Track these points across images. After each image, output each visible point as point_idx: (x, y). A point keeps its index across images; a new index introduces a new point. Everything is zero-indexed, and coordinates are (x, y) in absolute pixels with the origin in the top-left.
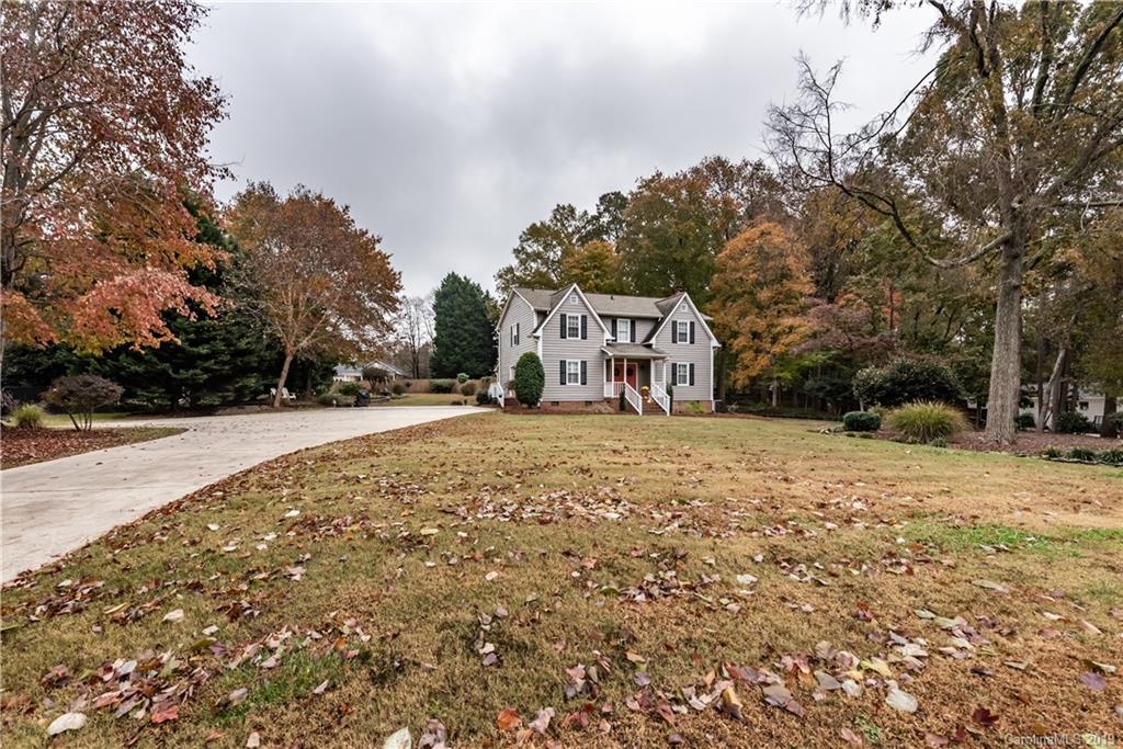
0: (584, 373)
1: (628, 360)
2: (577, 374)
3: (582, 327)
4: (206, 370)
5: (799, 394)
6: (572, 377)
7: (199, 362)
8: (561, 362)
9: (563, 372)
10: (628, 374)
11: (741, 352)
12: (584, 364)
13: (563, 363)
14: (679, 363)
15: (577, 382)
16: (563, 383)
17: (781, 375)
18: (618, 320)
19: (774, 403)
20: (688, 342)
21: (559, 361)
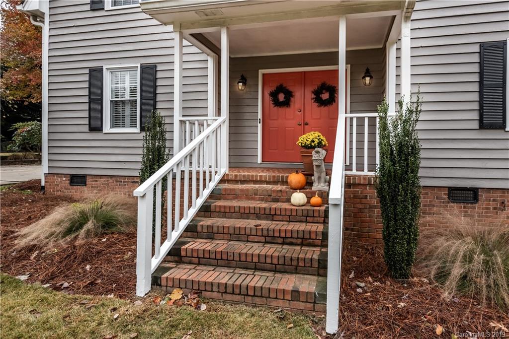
8: (91, 71)
9: (95, 99)
12: (150, 73)
13: (96, 75)
16: (96, 127)
21: (87, 71)
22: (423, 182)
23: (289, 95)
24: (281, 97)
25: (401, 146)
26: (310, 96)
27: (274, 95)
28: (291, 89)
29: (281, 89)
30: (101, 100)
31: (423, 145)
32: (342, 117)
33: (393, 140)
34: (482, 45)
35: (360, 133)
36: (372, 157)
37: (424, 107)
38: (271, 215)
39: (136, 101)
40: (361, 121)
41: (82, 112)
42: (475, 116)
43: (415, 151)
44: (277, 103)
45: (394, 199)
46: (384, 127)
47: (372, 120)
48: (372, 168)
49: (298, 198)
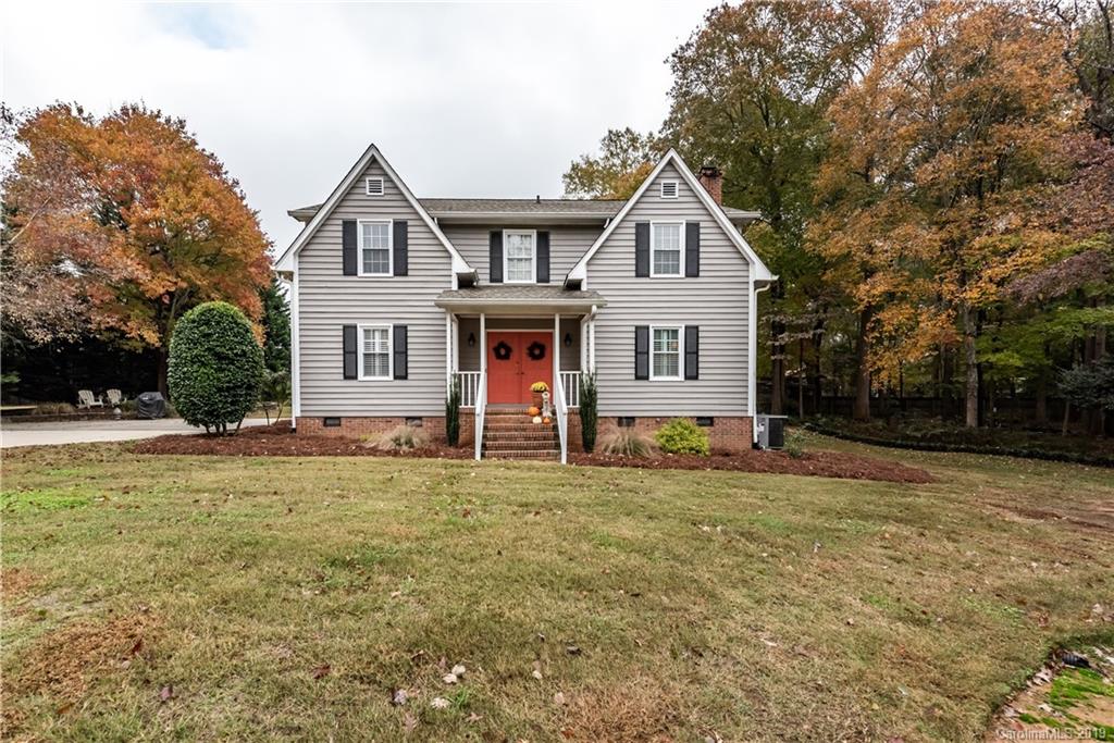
0: (401, 351)
2: (384, 356)
3: (396, 250)
5: (1048, 399)
6: (375, 363)
8: (345, 328)
9: (349, 351)
11: (880, 308)
12: (401, 332)
13: (349, 332)
14: (652, 326)
15: (385, 372)
16: (349, 375)
17: (993, 358)
18: (505, 232)
19: (971, 419)
20: (682, 274)
21: (341, 327)
22: (599, 414)
23: (509, 350)
24: (503, 352)
25: (589, 391)
26: (525, 351)
27: (497, 350)
28: (510, 345)
29: (502, 345)
30: (356, 353)
31: (599, 390)
32: (557, 372)
33: (586, 388)
34: (637, 327)
35: (568, 381)
36: (574, 399)
37: (599, 371)
38: (524, 430)
39: (387, 355)
40: (568, 375)
41: (338, 362)
42: (633, 371)
43: (596, 393)
44: (499, 356)
45: (586, 415)
46: (581, 381)
47: (574, 375)
48: (574, 404)
49: (537, 420)
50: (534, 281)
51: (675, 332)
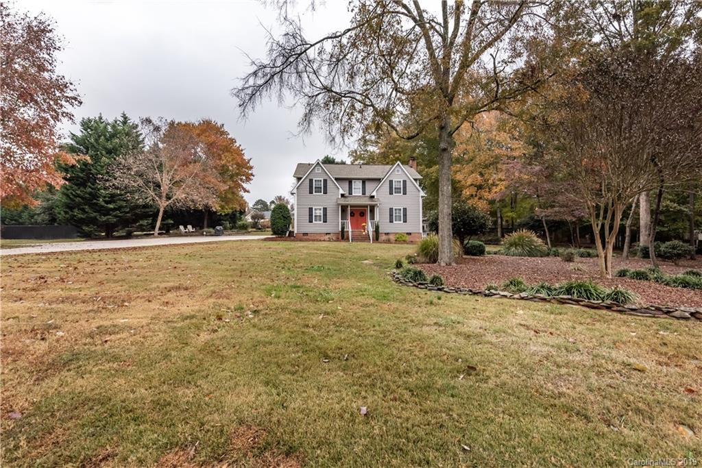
0: (325, 215)
1: (351, 207)
2: (320, 216)
3: (324, 187)
4: (116, 216)
6: (318, 218)
7: (111, 212)
8: (310, 208)
9: (311, 215)
10: (351, 216)
12: (325, 210)
13: (311, 210)
14: (394, 208)
15: (321, 221)
16: (311, 221)
18: (353, 181)
20: (402, 194)
21: (308, 208)
22: (380, 232)
25: (377, 226)
26: (359, 214)
32: (369, 221)
34: (390, 208)
35: (372, 223)
37: (380, 220)
38: (361, 235)
41: (307, 218)
42: (389, 220)
43: (379, 226)
45: (377, 232)
46: (375, 223)
47: (373, 221)
48: (374, 229)
49: (364, 233)
50: (361, 194)
51: (400, 210)
